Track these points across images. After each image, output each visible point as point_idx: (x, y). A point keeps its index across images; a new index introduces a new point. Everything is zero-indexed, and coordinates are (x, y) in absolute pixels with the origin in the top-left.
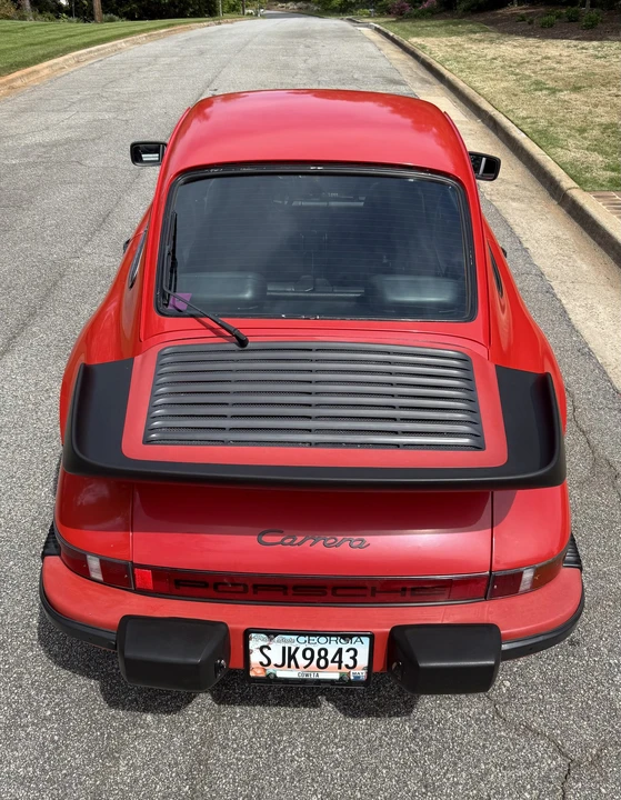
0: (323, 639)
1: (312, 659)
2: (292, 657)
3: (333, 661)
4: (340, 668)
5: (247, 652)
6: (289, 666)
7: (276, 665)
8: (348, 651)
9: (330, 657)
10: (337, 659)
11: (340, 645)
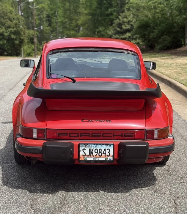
0: (100, 146)
1: (97, 153)
2: (92, 152)
3: (103, 154)
4: (105, 156)
5: (79, 151)
6: (91, 156)
7: (87, 156)
8: (107, 150)
9: (102, 152)
10: (104, 153)
11: (105, 148)
